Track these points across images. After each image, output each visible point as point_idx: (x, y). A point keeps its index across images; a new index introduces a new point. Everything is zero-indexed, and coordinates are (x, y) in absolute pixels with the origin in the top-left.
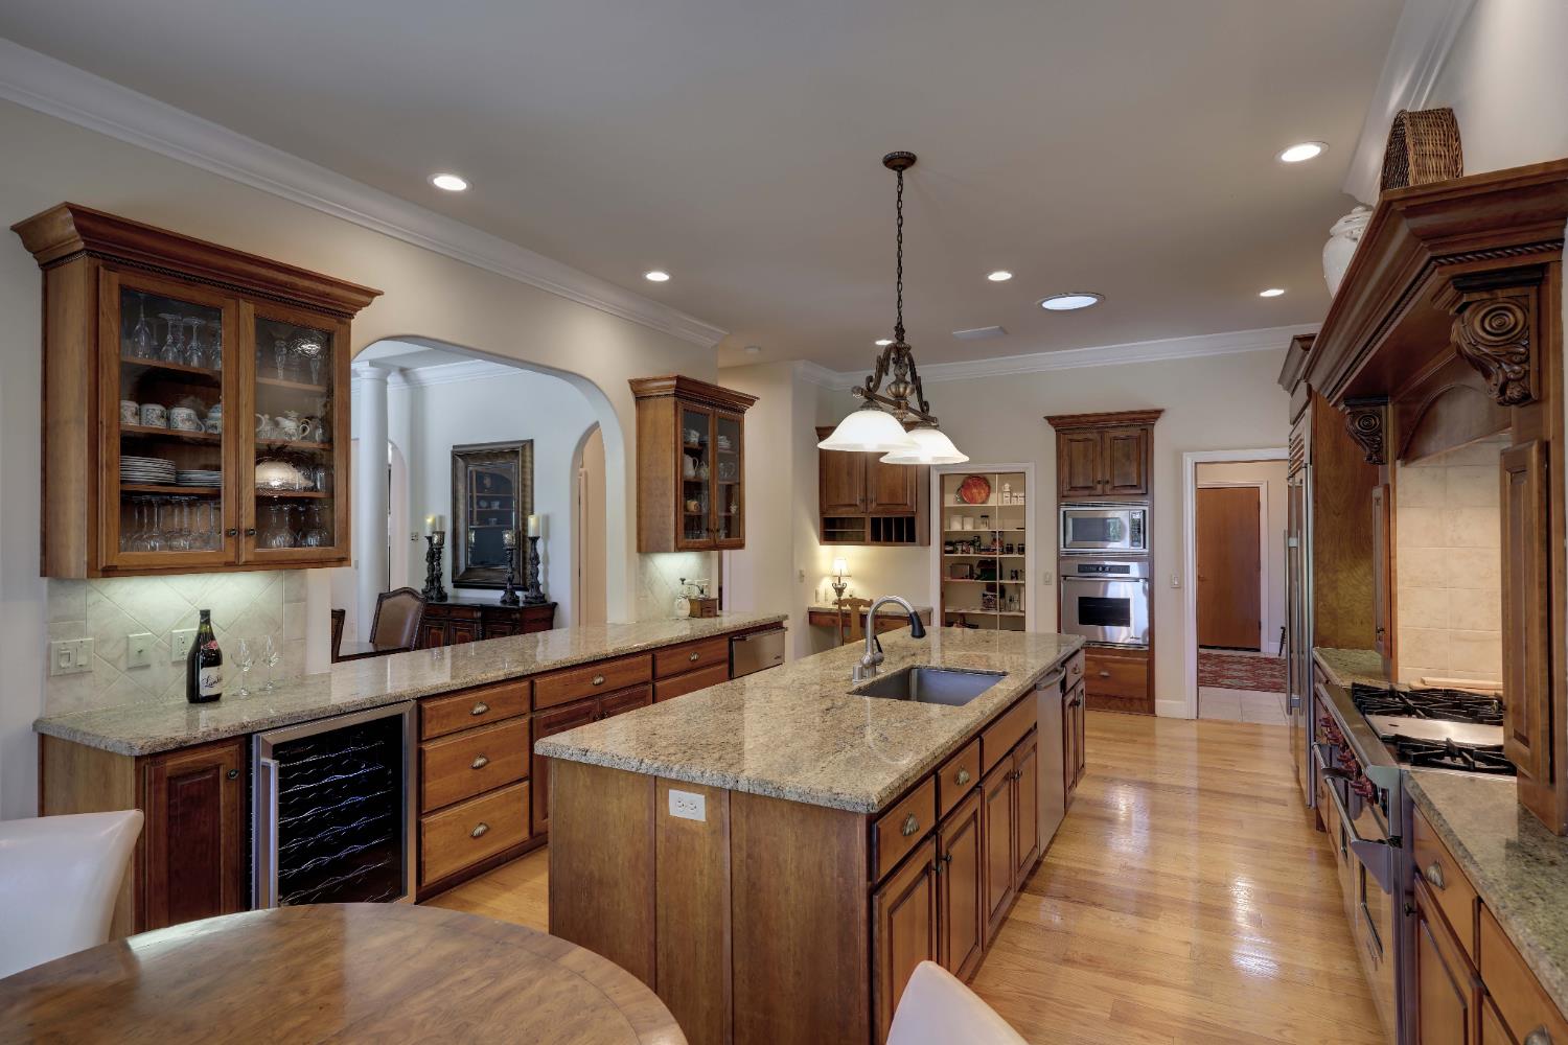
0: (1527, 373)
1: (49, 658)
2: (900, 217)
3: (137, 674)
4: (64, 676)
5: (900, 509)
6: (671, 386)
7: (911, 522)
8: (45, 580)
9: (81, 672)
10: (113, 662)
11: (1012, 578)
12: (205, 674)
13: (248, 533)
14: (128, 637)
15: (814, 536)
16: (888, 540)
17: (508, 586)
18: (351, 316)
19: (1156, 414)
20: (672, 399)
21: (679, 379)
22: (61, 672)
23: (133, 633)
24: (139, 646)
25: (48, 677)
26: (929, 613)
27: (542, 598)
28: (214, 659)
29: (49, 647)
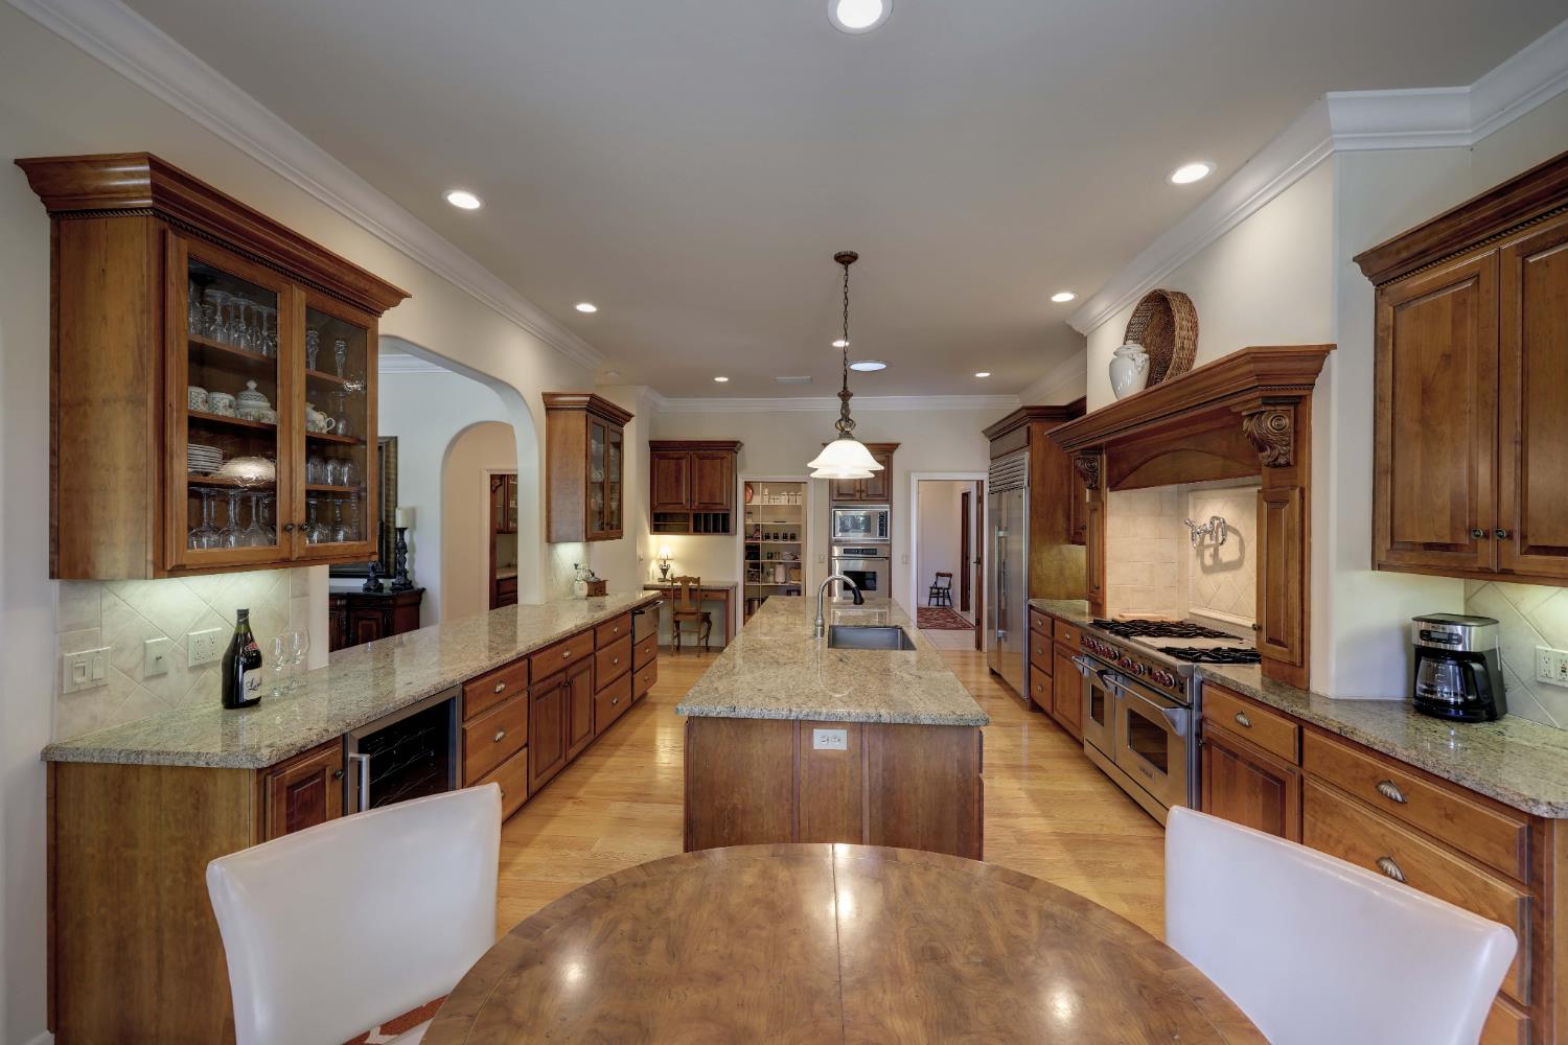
0: (1289, 451)
1: (61, 674)
2: (846, 298)
3: (154, 683)
4: (78, 693)
5: (718, 507)
6: (585, 401)
7: (726, 517)
8: (56, 583)
9: (96, 687)
10: (129, 673)
11: (768, 558)
12: (248, 678)
13: (301, 528)
14: (145, 644)
15: (647, 528)
16: (706, 531)
17: (372, 575)
18: (378, 314)
19: (895, 446)
20: (584, 413)
21: (592, 396)
22: (75, 690)
23: (150, 639)
24: (156, 652)
25: (61, 695)
26: (735, 587)
27: (408, 585)
28: (255, 661)
29: (61, 661)
